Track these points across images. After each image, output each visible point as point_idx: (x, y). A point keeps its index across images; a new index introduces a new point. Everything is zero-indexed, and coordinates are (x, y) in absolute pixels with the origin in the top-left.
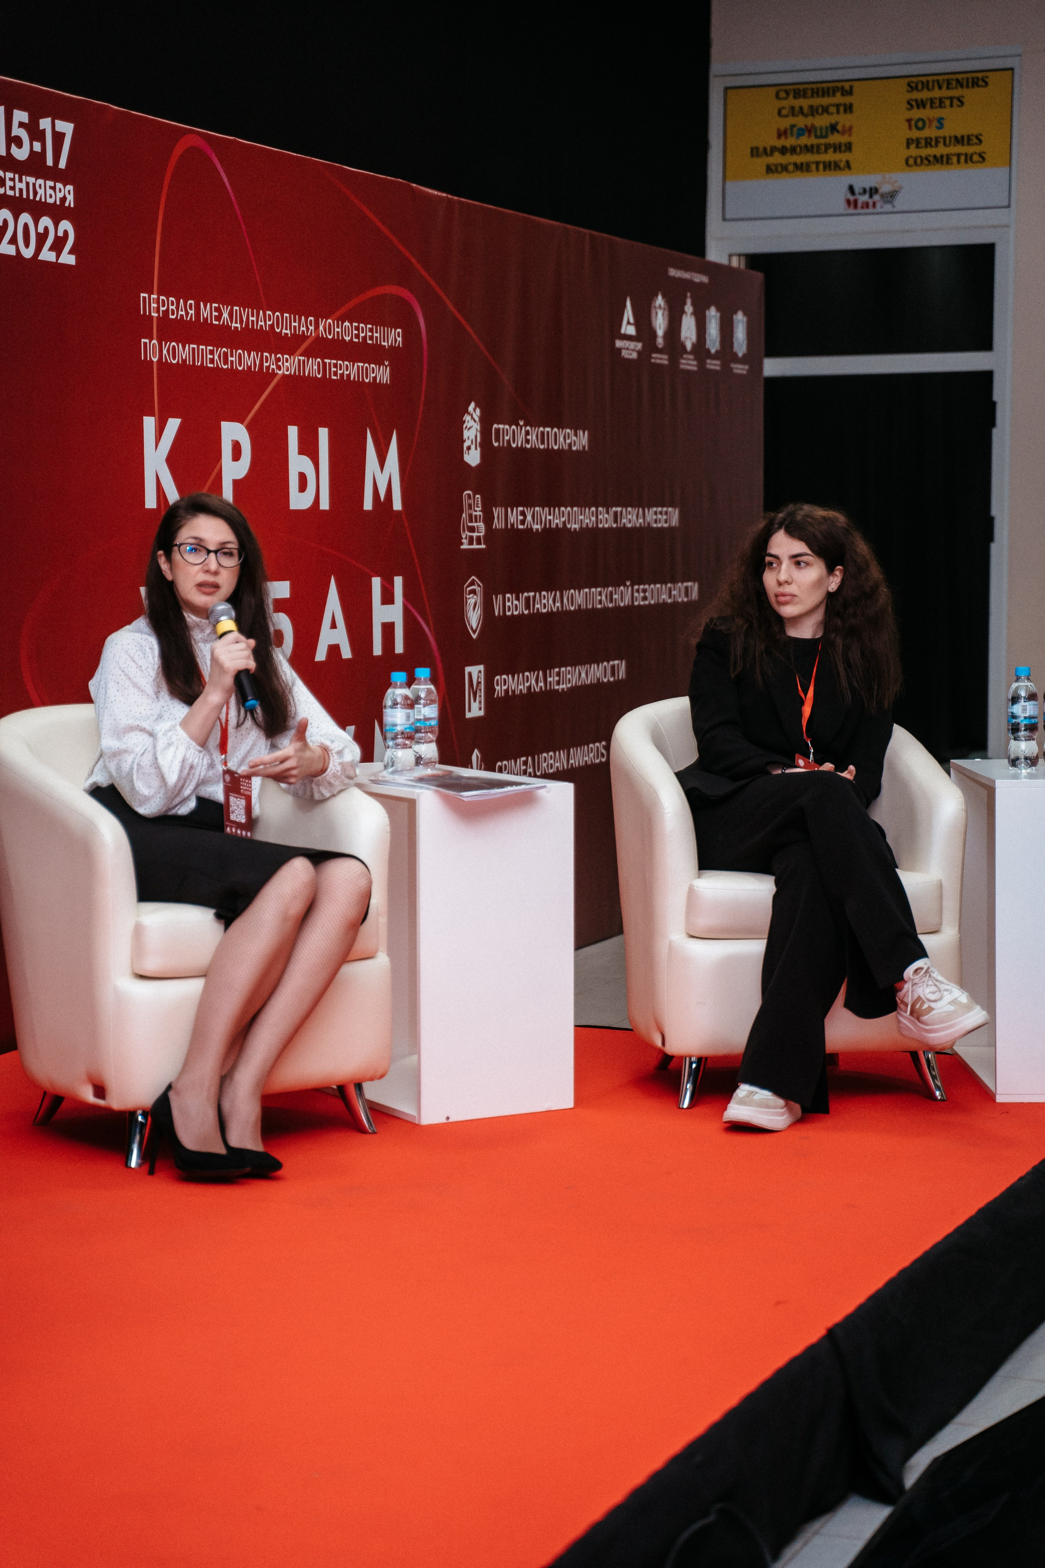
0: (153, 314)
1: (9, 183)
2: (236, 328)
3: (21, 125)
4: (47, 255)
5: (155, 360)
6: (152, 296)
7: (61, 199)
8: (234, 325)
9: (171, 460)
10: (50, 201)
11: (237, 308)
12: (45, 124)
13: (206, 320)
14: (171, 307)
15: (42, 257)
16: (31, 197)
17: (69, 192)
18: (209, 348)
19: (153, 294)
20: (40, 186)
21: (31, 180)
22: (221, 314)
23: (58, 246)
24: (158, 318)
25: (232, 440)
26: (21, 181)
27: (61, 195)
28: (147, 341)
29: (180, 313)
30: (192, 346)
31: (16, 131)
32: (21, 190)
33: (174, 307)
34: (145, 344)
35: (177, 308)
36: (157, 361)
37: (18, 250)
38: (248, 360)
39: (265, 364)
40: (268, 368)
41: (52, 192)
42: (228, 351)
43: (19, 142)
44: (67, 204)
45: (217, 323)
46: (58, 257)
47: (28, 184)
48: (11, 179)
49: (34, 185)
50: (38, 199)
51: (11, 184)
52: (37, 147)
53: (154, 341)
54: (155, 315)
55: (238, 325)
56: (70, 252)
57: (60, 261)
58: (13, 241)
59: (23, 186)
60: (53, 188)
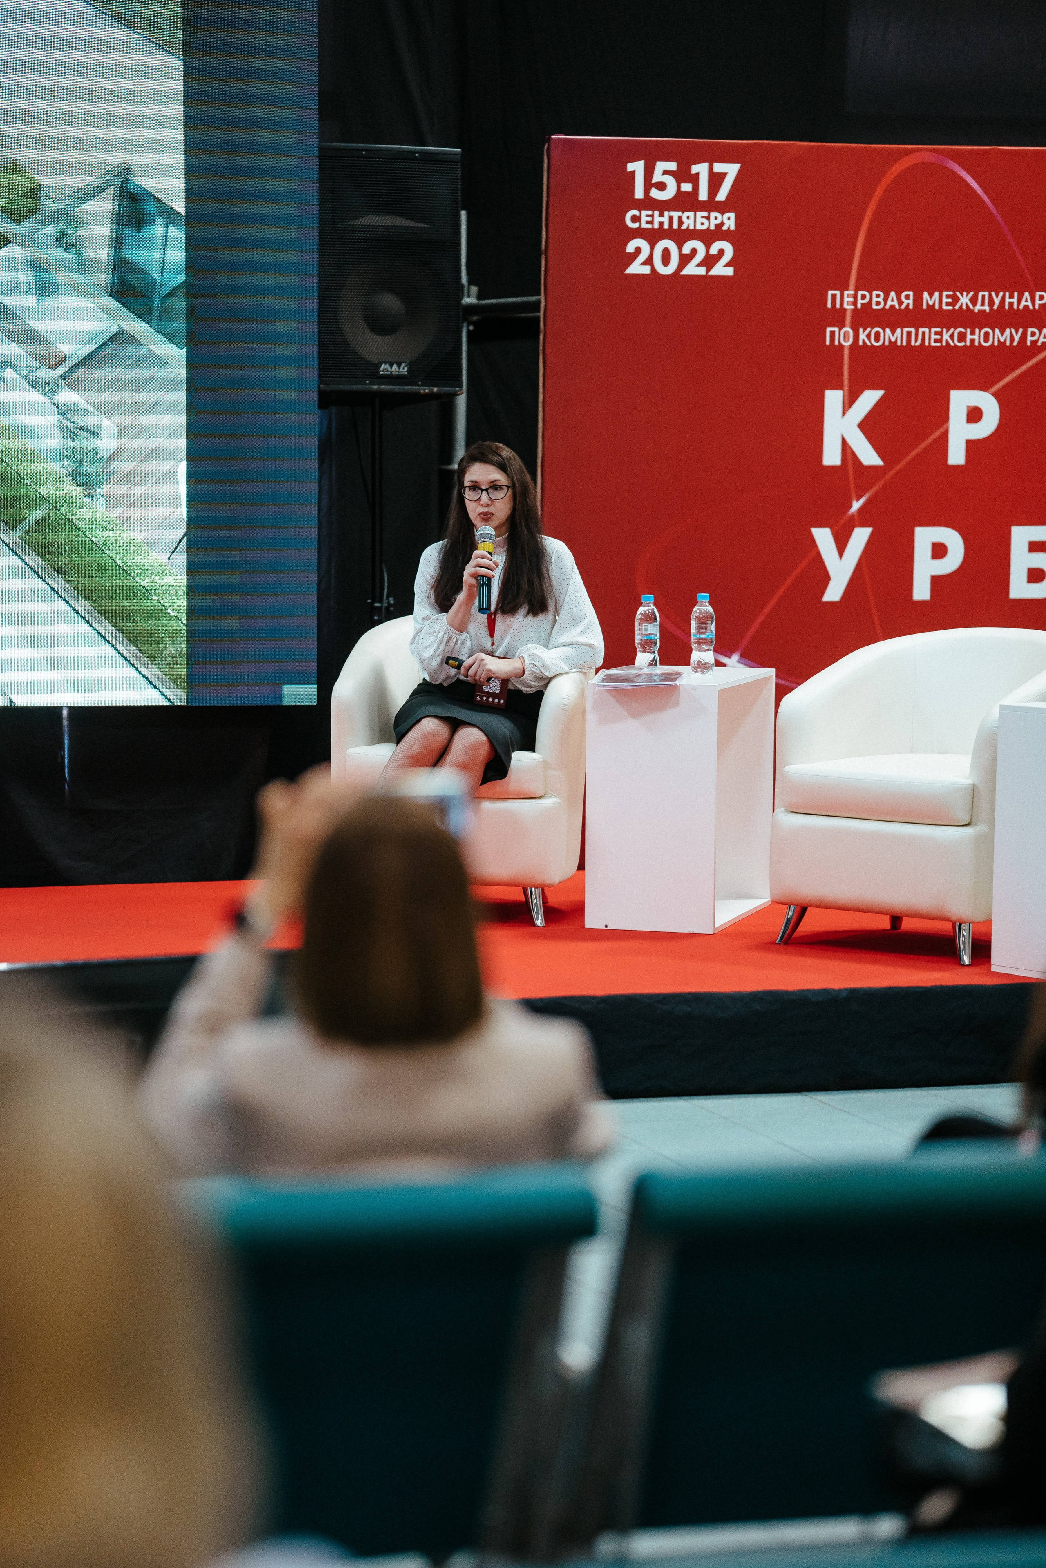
0: (846, 306)
1: (644, 219)
2: (982, 312)
3: (665, 172)
4: (693, 269)
5: (847, 344)
6: (846, 293)
7: (716, 226)
8: (978, 307)
9: (866, 426)
10: (699, 227)
11: (986, 294)
12: (701, 169)
13: (931, 307)
14: (875, 299)
15: (686, 272)
16: (675, 226)
17: (729, 219)
18: (933, 330)
19: (847, 290)
20: (688, 218)
21: (676, 214)
22: (956, 299)
23: (710, 261)
24: (855, 311)
25: (968, 407)
26: (661, 215)
27: (718, 222)
28: (836, 329)
29: (889, 303)
30: (906, 330)
31: (657, 177)
32: (661, 224)
33: (881, 299)
34: (833, 333)
35: (886, 300)
36: (851, 346)
37: (653, 269)
38: (997, 336)
39: (1030, 339)
40: (1034, 343)
41: (705, 221)
42: (966, 332)
43: (662, 186)
44: (725, 228)
45: (950, 308)
46: (708, 270)
47: (671, 218)
48: (648, 216)
49: (680, 218)
50: (684, 227)
51: (650, 219)
52: (687, 187)
53: (848, 329)
54: (849, 307)
55: (987, 308)
56: (727, 265)
57: (712, 273)
58: (649, 261)
59: (665, 220)
60: (708, 218)
